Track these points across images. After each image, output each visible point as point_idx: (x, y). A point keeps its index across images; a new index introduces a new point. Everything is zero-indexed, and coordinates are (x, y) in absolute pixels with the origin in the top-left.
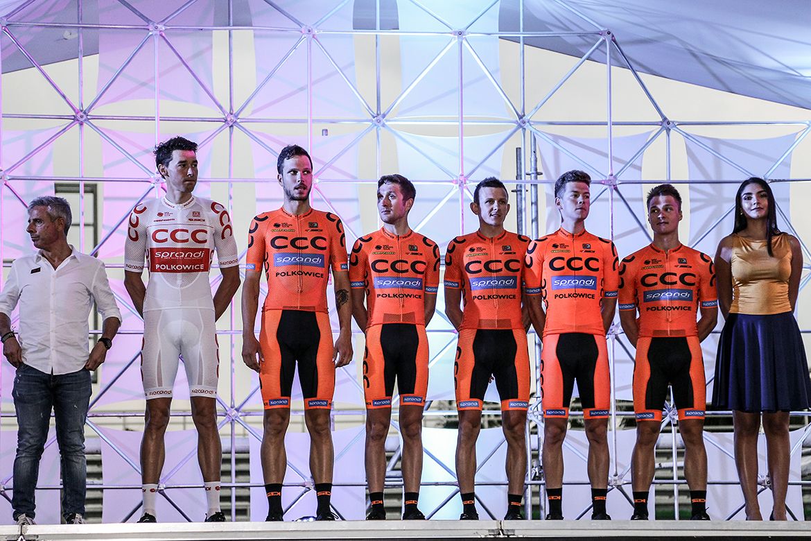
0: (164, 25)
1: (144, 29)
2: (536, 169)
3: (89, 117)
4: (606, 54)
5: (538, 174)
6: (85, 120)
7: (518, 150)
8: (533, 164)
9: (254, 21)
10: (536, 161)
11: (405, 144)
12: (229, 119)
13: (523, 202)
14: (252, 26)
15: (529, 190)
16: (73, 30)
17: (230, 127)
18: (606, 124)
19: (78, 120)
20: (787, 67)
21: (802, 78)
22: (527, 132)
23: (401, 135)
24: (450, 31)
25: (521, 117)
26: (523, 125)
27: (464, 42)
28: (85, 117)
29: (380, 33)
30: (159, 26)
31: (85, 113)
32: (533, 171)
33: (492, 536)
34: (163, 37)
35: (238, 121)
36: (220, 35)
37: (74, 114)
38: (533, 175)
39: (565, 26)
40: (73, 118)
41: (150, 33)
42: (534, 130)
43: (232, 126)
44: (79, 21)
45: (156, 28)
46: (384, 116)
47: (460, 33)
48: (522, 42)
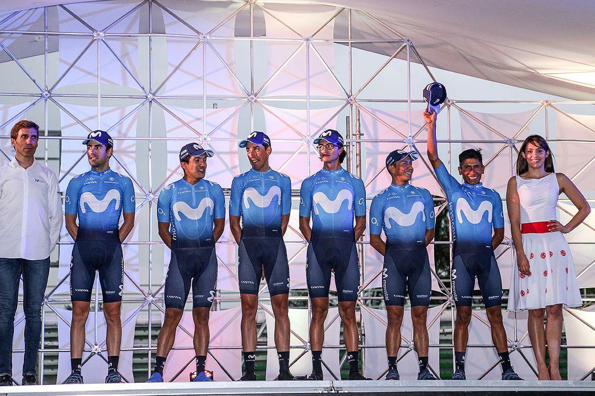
0: (104, 33)
1: (90, 35)
2: (360, 132)
3: (52, 95)
4: (407, 54)
5: (361, 134)
6: (49, 97)
7: (348, 118)
8: (357, 128)
9: (167, 30)
10: (360, 126)
11: (271, 114)
12: (149, 97)
13: (351, 153)
14: (165, 34)
15: (355, 146)
16: (41, 36)
17: (150, 102)
18: (406, 101)
19: (44, 97)
20: (529, 67)
21: (538, 74)
22: (354, 106)
23: (267, 108)
24: (301, 38)
25: (349, 97)
26: (350, 101)
27: (311, 45)
28: (49, 95)
29: (253, 39)
30: (101, 33)
31: (49, 92)
32: (358, 133)
33: (326, 392)
34: (103, 41)
35: (155, 98)
36: (143, 40)
37: (41, 93)
38: (357, 136)
39: (379, 35)
40: (40, 95)
41: (95, 38)
42: (358, 105)
43: (151, 102)
44: (45, 30)
45: (99, 34)
46: (256, 95)
47: (307, 40)
48: (350, 46)
